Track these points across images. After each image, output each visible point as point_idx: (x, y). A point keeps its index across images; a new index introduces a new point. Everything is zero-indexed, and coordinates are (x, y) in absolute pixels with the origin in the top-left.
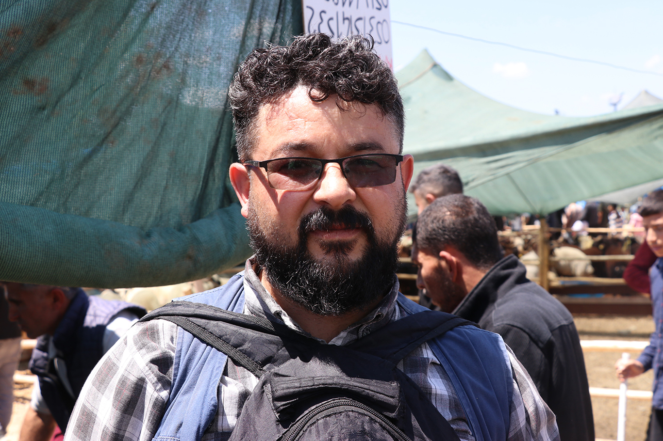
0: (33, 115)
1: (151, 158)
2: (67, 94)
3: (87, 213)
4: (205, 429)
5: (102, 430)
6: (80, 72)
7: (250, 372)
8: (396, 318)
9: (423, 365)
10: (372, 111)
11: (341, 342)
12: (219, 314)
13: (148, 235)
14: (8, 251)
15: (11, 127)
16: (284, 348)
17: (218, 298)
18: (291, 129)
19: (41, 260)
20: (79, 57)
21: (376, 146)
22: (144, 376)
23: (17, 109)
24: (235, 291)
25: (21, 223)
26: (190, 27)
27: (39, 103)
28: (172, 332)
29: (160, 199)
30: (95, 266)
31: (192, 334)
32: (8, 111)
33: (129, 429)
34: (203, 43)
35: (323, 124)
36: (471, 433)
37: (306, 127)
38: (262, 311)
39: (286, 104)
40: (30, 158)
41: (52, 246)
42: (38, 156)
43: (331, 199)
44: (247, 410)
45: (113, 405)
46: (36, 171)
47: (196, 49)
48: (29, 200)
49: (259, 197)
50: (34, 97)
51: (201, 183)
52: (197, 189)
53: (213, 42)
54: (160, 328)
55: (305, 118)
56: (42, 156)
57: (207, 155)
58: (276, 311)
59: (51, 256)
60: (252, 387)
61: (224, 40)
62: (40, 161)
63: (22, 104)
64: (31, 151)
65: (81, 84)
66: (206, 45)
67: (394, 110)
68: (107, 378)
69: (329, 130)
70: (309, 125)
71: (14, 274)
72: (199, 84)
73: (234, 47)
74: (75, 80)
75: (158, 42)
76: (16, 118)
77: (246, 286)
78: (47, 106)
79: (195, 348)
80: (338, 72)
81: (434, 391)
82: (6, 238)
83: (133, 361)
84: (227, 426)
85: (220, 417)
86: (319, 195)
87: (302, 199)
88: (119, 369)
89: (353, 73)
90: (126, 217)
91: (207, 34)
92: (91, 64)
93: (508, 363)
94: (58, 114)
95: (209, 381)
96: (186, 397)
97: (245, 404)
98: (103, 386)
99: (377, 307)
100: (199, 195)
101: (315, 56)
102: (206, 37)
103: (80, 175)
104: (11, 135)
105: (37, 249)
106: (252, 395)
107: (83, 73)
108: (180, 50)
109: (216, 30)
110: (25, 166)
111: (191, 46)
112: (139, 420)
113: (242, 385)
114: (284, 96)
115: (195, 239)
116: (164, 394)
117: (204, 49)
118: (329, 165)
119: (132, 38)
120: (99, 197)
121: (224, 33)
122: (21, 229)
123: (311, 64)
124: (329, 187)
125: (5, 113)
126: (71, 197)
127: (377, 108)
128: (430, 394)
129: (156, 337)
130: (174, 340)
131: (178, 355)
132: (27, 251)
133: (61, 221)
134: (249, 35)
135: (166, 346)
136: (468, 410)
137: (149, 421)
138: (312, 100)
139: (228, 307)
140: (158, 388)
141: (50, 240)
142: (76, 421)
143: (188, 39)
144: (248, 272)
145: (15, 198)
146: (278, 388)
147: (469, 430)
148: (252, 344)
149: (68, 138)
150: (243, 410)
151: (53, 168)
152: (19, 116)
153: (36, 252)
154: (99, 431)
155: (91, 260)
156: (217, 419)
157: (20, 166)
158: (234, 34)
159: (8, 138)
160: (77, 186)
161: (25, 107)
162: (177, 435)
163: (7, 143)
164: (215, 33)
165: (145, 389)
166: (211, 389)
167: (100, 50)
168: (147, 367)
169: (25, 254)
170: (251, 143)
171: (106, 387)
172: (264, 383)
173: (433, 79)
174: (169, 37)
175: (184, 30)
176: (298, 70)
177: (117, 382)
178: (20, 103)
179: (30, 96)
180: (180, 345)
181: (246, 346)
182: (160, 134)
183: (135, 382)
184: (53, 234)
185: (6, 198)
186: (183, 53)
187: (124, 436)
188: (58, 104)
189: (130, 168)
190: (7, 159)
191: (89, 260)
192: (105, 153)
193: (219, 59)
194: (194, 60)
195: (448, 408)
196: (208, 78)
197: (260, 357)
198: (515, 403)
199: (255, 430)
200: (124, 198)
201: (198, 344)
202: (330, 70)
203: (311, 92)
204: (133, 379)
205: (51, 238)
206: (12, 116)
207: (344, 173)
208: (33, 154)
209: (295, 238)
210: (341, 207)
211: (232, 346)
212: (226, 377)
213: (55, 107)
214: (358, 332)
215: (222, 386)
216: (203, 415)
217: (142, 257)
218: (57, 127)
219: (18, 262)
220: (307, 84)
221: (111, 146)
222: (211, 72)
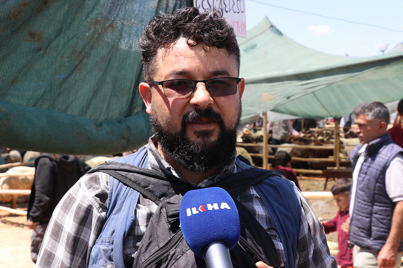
0: (34, 54)
1: (102, 80)
2: (54, 41)
3: (65, 111)
4: (128, 233)
5: (67, 235)
6: (62, 28)
7: (153, 202)
8: (235, 172)
9: (250, 198)
10: (223, 52)
11: (204, 185)
12: (134, 169)
13: (101, 124)
14: (20, 132)
15: (21, 60)
16: (172, 188)
17: (133, 160)
18: (176, 63)
19: (39, 138)
20: (61, 20)
21: (225, 73)
22: (92, 204)
23: (25, 50)
24: (142, 156)
25: (27, 116)
26: (125, 2)
27: (38, 46)
28: (107, 179)
29: (107, 104)
30: (70, 142)
31: (119, 180)
32: (20, 51)
33: (83, 234)
34: (133, 12)
35: (195, 60)
36: (278, 237)
37: (185, 61)
38: (159, 168)
39: (174, 48)
40: (33, 79)
41: (45, 130)
42: (37, 78)
43: (200, 103)
44: (152, 223)
45: (74, 220)
46: (36, 86)
47: (129, 15)
48: (32, 103)
49: (158, 102)
50: (35, 43)
51: (131, 95)
52: (129, 98)
53: (139, 11)
54: (100, 177)
55: (185, 56)
56: (39, 78)
57: (135, 78)
58: (168, 167)
59: (44, 136)
60: (154, 210)
61: (145, 10)
62: (38, 80)
63: (28, 47)
64: (33, 75)
65: (62, 36)
66: (135, 13)
67: (235, 52)
68: (69, 206)
69: (199, 63)
70: (187, 60)
71: (24, 146)
72: (130, 36)
73: (151, 15)
74: (59, 33)
75: (107, 11)
76: (25, 55)
77: (149, 153)
78: (42, 48)
79: (121, 188)
80: (204, 30)
81: (257, 213)
82: (19, 125)
83: (85, 196)
84: (140, 232)
85: (136, 227)
86: (193, 101)
87: (183, 103)
88: (77, 200)
89: (212, 31)
90: (88, 114)
91: (135, 6)
92: (68, 24)
93: (298, 198)
94: (49, 53)
95: (130, 207)
96: (116, 216)
97: (151, 219)
98: (67, 210)
99: (225, 166)
100: (130, 101)
101: (190, 21)
102: (134, 9)
103: (61, 89)
104: (21, 65)
105: (37, 132)
106: (155, 215)
107: (63, 29)
108: (119, 16)
109: (140, 4)
110: (29, 83)
111: (126, 14)
112: (88, 229)
113: (149, 209)
114: (173, 44)
115: (128, 127)
116: (103, 214)
117: (133, 16)
118: (199, 83)
119: (92, 9)
120: (72, 102)
121: (145, 6)
122: (27, 120)
123: (188, 25)
124: (199, 96)
125: (18, 52)
126: (55, 102)
127: (225, 51)
128: (255, 214)
129: (98, 182)
130: (109, 183)
131: (111, 192)
132: (31, 133)
133: (50, 115)
134: (160, 7)
135: (104, 187)
136: (276, 224)
137: (94, 229)
138: (189, 46)
139: (139, 165)
140: (100, 211)
141: (44, 126)
142: (51, 230)
143: (124, 10)
144: (150, 145)
145: (24, 102)
146: (170, 211)
147: (277, 235)
148: (154, 186)
149: (54, 67)
150: (150, 223)
151: (46, 85)
152: (26, 54)
153: (36, 133)
154: (65, 235)
155: (68, 139)
156: (135, 228)
157: (27, 83)
158: (152, 7)
159: (20, 66)
160: (59, 95)
161: (30, 49)
162: (112, 237)
163: (19, 69)
164: (140, 6)
165: (92, 211)
166: (131, 211)
167: (73, 16)
168: (93, 199)
169: (30, 134)
170: (153, 71)
171: (69, 211)
172: (161, 208)
173: (271, 34)
174: (113, 8)
175: (122, 4)
176: (180, 28)
177: (76, 207)
178: (27, 46)
179: (32, 42)
180: (112, 186)
181: (150, 187)
182: (108, 66)
183: (87, 207)
184: (46, 122)
185: (19, 102)
186: (121, 18)
187: (80, 238)
188: (49, 47)
189: (90, 85)
190: (19, 79)
191: (67, 138)
192: (75, 76)
193: (142, 21)
194: (128, 22)
195: (265, 222)
196: (136, 33)
197: (158, 194)
198: (302, 220)
199: (157, 234)
200: (86, 103)
201: (122, 186)
202: (199, 29)
203: (188, 42)
204: (85, 205)
205: (45, 125)
206: (22, 53)
207: (208, 88)
208: (34, 76)
209: (179, 127)
210: (206, 107)
211: (142, 187)
212: (139, 205)
213: (47, 49)
214: (214, 180)
215: (137, 210)
216: (127, 226)
217: (97, 137)
218: (48, 60)
219: (26, 139)
220: (185, 37)
221: (79, 72)
222: (137, 29)
